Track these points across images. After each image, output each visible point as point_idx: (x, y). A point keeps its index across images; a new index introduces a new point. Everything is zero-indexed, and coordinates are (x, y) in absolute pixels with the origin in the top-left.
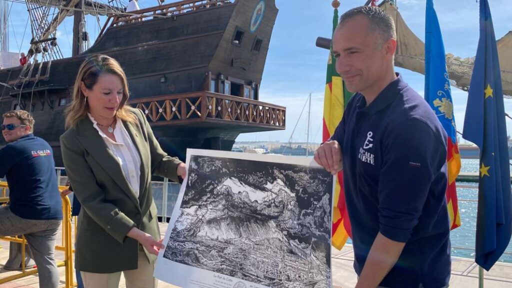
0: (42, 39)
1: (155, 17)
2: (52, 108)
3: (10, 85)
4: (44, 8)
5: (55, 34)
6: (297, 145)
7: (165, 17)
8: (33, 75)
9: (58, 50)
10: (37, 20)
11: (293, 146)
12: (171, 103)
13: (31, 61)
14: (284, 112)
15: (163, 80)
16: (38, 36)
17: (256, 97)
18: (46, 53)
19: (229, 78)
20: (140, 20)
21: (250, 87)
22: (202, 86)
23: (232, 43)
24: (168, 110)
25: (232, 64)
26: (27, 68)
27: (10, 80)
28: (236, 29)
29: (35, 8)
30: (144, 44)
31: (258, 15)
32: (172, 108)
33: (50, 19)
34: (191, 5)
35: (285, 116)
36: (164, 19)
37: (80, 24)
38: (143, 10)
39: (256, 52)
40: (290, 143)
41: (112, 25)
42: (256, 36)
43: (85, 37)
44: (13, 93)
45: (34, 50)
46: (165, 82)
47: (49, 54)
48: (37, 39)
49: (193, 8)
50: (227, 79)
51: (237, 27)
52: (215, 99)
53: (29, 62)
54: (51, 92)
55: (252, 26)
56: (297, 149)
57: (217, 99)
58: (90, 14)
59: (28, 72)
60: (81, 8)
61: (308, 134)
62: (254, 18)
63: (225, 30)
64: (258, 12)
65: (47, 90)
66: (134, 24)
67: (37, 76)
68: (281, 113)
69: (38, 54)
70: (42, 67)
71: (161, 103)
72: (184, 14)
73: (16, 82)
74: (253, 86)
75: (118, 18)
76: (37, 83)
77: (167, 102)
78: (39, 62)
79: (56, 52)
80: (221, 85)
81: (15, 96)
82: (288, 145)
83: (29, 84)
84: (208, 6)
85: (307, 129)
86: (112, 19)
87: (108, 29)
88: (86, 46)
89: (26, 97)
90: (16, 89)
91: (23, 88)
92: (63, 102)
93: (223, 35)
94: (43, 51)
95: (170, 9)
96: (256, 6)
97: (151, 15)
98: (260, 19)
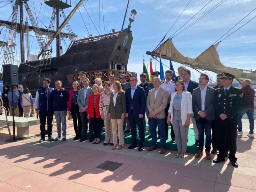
2: (52, 75)
14: (136, 74)
15: (93, 65)
17: (126, 70)
18: (49, 55)
19: (116, 63)
20: (83, 43)
21: (124, 66)
22: (107, 67)
23: (117, 51)
25: (117, 59)
30: (85, 51)
34: (102, 37)
36: (92, 42)
37: (59, 43)
39: (126, 53)
41: (73, 44)
42: (125, 47)
43: (61, 48)
44: (38, 70)
45: (44, 54)
51: (119, 45)
52: (112, 72)
54: (52, 70)
55: (124, 44)
57: (113, 71)
59: (42, 62)
62: (124, 42)
63: (114, 46)
64: (126, 39)
67: (46, 64)
70: (48, 61)
71: (93, 73)
72: (100, 41)
73: (38, 66)
74: (125, 65)
75: (75, 42)
78: (46, 59)
80: (113, 66)
81: (38, 71)
84: (108, 38)
86: (73, 42)
87: (72, 46)
88: (63, 52)
89: (43, 71)
90: (38, 68)
91: (42, 68)
92: (56, 73)
93: (113, 49)
94: (47, 55)
95: (94, 39)
96: (125, 37)
97: (87, 41)
98: (127, 42)
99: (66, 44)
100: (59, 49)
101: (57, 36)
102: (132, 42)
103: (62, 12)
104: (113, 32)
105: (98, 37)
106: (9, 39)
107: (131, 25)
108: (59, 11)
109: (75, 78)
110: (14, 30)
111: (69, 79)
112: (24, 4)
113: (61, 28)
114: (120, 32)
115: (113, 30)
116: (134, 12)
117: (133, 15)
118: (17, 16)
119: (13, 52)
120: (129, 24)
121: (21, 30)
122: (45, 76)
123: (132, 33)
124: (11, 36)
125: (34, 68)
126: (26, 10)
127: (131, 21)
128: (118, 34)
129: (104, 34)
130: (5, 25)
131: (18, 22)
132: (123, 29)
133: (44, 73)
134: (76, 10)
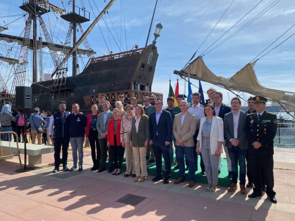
1: (109, 59)
2: (67, 97)
8: (59, 83)
14: (162, 96)
15: (113, 85)
17: (150, 90)
18: (64, 74)
20: (102, 60)
21: (147, 86)
22: (129, 88)
23: (140, 69)
24: (116, 97)
25: (140, 77)
30: (105, 70)
34: (124, 54)
36: (112, 60)
37: (75, 60)
39: (150, 72)
41: (91, 62)
42: (150, 66)
43: (78, 66)
44: (51, 91)
45: (58, 73)
49: (124, 56)
50: (139, 84)
51: (142, 63)
52: (134, 92)
54: (67, 90)
55: (148, 62)
57: (135, 92)
59: (56, 82)
63: (137, 65)
64: (150, 56)
65: (65, 90)
66: (101, 62)
67: (61, 84)
70: (63, 80)
71: (113, 94)
72: (121, 58)
73: (52, 86)
74: (149, 86)
75: (94, 59)
76: (61, 87)
77: (116, 94)
78: (61, 78)
80: (136, 86)
83: (58, 87)
84: (130, 55)
86: (91, 60)
87: (89, 64)
88: (80, 70)
89: (56, 92)
90: (52, 89)
91: (55, 89)
92: (72, 94)
93: (136, 67)
94: (62, 74)
95: (115, 56)
96: (150, 54)
97: (107, 59)
98: (151, 59)
99: (83, 62)
100: (75, 67)
101: (73, 52)
102: (158, 59)
103: (80, 27)
104: (136, 49)
105: (119, 54)
106: (21, 57)
107: (156, 41)
108: (76, 25)
109: (92, 100)
110: (27, 46)
111: (86, 101)
112: (38, 18)
113: (77, 45)
114: (143, 48)
115: (136, 47)
116: (159, 26)
117: (158, 29)
118: (30, 31)
119: (25, 71)
120: (154, 40)
121: (34, 47)
122: (59, 98)
123: (157, 49)
124: (23, 53)
125: (47, 88)
126: (40, 24)
127: (156, 36)
128: (142, 50)
129: (126, 50)
130: (16, 41)
131: (31, 37)
132: (147, 46)
133: (58, 94)
134: (95, 25)
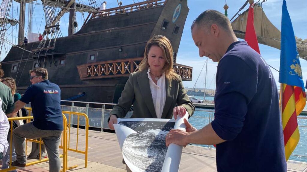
0: (51, 26)
1: (116, 14)
2: (56, 66)
3: (33, 52)
4: (53, 8)
5: (59, 23)
6: (198, 90)
7: (122, 13)
8: (46, 47)
9: (60, 32)
10: (48, 15)
11: (196, 91)
12: (125, 64)
13: (45, 38)
15: (120, 50)
16: (49, 24)
20: (108, 15)
23: (161, 29)
24: (123, 68)
26: (43, 42)
27: (33, 49)
28: (164, 20)
29: (48, 8)
31: (177, 12)
32: (125, 66)
33: (56, 14)
35: (192, 73)
36: (121, 14)
37: (73, 17)
38: (110, 9)
39: (176, 34)
40: (194, 89)
42: (176, 25)
43: (76, 25)
44: (34, 57)
45: (47, 32)
46: (121, 52)
47: (55, 34)
48: (48, 26)
49: (139, 8)
53: (44, 39)
55: (173, 19)
56: (198, 92)
58: (79, 11)
59: (43, 45)
60: (74, 8)
61: (205, 84)
62: (174, 15)
63: (157, 21)
64: (177, 10)
65: (53, 55)
66: (105, 17)
67: (48, 47)
68: (190, 71)
69: (49, 34)
70: (51, 42)
71: (119, 64)
72: (133, 12)
73: (36, 50)
76: (48, 51)
77: (123, 63)
78: (49, 39)
79: (59, 33)
82: (193, 90)
83: (43, 52)
84: (148, 7)
85: (205, 80)
86: (91, 14)
87: (89, 20)
89: (41, 58)
91: (40, 54)
92: (62, 62)
93: (155, 25)
95: (125, 9)
96: (176, 7)
98: (178, 15)
105: (132, 6)
109: (89, 71)
133: (43, 61)
